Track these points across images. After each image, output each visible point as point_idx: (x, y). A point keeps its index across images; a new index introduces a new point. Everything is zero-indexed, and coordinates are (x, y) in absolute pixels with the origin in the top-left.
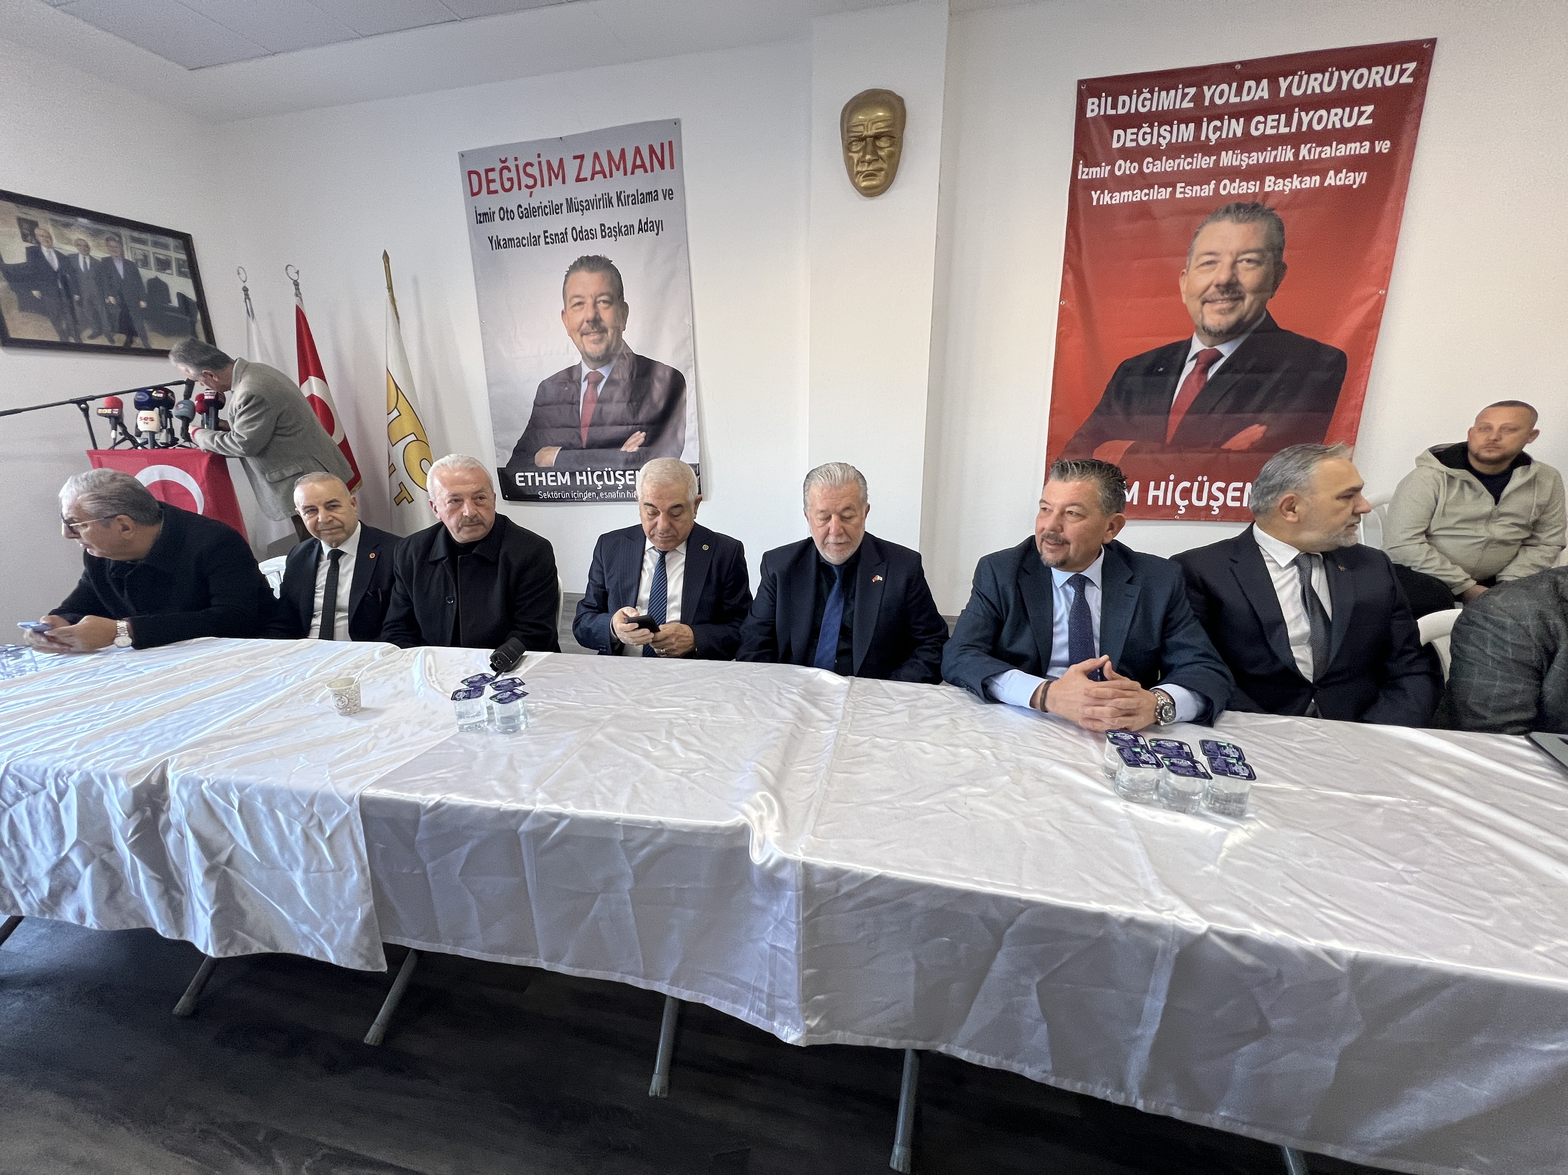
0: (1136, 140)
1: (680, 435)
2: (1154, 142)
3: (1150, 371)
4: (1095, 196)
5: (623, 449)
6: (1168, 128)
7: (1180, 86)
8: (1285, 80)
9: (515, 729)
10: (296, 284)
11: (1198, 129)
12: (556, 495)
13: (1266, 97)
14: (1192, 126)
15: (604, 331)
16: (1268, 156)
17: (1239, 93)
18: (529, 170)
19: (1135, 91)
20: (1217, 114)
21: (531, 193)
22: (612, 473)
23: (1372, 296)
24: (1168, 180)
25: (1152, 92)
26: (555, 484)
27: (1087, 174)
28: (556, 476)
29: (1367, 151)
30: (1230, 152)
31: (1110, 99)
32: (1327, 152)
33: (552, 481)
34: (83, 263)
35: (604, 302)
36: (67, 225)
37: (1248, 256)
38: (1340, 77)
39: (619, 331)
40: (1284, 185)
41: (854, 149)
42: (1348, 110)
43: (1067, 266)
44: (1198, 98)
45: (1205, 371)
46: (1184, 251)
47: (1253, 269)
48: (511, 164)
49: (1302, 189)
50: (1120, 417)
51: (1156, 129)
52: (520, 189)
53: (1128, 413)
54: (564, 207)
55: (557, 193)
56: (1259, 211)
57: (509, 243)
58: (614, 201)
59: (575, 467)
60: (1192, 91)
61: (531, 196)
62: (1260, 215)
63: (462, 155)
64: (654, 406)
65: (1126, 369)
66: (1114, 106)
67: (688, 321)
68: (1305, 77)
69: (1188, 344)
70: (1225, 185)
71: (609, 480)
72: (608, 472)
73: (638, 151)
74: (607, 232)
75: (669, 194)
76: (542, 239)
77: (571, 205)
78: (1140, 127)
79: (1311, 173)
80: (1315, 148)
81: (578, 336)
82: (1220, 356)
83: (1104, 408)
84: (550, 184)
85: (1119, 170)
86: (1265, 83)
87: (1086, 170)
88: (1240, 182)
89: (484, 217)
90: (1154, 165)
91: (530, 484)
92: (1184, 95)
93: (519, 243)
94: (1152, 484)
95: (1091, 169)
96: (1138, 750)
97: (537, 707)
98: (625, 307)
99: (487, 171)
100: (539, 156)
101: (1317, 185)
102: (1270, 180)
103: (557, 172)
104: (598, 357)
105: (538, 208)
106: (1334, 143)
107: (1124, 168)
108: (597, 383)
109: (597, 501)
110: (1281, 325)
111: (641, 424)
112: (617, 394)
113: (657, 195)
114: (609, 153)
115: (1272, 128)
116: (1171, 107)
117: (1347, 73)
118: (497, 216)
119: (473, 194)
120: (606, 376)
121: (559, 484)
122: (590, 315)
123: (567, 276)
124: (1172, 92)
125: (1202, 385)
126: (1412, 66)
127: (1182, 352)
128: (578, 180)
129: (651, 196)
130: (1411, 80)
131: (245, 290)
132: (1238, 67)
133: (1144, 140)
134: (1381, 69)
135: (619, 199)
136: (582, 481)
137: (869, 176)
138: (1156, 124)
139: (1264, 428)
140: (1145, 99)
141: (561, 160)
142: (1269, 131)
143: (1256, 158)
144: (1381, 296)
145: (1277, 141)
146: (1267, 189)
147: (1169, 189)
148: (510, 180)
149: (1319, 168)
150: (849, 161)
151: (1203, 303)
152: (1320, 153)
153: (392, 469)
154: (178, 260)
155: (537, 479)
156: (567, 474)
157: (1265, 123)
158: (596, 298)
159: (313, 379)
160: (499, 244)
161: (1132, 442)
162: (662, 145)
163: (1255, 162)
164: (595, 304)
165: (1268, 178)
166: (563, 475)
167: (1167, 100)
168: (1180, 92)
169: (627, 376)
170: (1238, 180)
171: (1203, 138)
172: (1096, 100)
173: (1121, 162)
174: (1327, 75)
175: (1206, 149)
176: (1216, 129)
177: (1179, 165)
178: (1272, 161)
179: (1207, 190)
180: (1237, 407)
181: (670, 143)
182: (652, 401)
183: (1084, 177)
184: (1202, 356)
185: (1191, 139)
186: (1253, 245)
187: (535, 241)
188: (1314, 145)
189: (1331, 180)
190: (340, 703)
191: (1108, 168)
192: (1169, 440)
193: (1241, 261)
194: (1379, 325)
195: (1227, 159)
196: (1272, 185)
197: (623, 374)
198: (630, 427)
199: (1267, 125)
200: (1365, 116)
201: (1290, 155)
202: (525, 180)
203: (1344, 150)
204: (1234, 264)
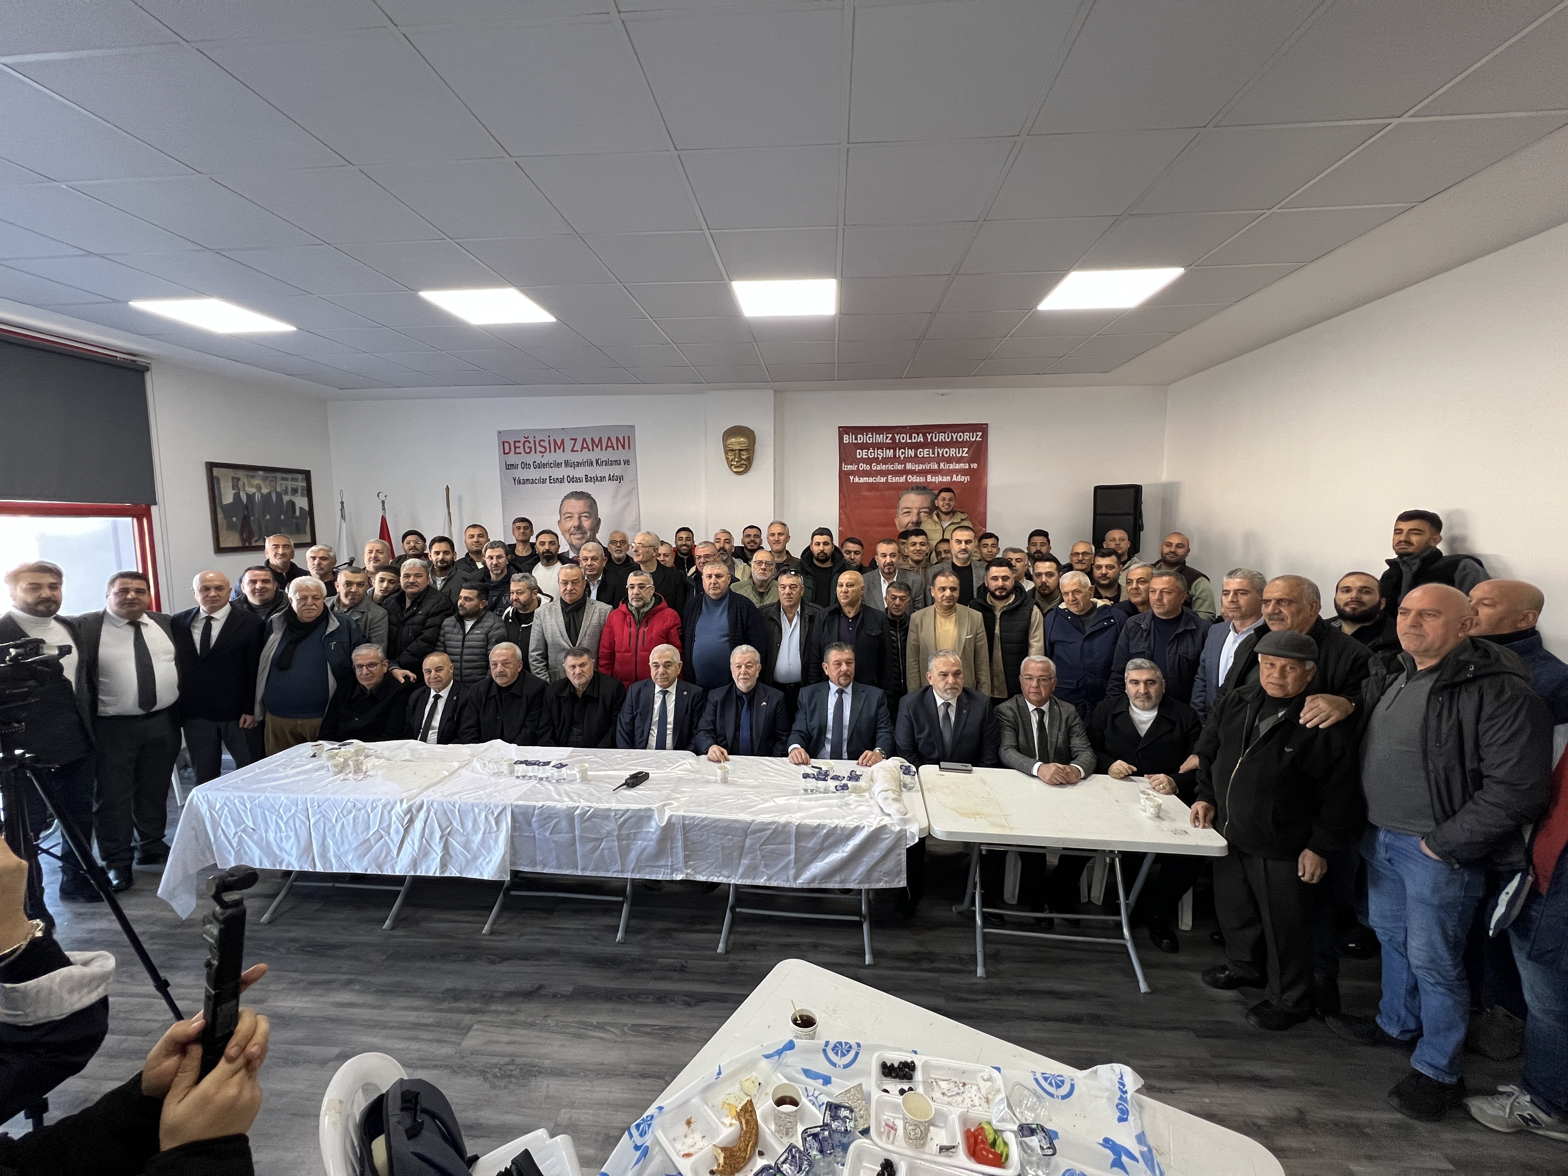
0: (868, 455)
2: (876, 457)
4: (851, 478)
6: (881, 451)
7: (885, 433)
8: (929, 435)
10: (383, 502)
11: (895, 452)
13: (922, 441)
14: (892, 451)
15: (585, 534)
16: (926, 466)
17: (910, 438)
18: (542, 443)
19: (865, 434)
20: (902, 446)
21: (543, 456)
24: (883, 474)
25: (872, 435)
27: (847, 468)
29: (968, 467)
30: (910, 463)
31: (853, 436)
32: (952, 466)
35: (586, 517)
36: (253, 477)
37: (924, 510)
38: (952, 435)
39: (594, 532)
40: (935, 479)
41: (730, 454)
42: (957, 449)
43: (841, 511)
44: (893, 438)
46: (896, 507)
48: (531, 439)
51: (876, 451)
52: (535, 452)
54: (563, 465)
55: (559, 457)
56: (925, 490)
57: (526, 481)
58: (594, 463)
60: (890, 436)
62: (926, 492)
63: (500, 433)
66: (856, 439)
68: (938, 434)
73: (609, 439)
74: (589, 479)
75: (627, 462)
76: (548, 481)
77: (567, 464)
78: (868, 450)
79: (946, 475)
84: (555, 452)
85: (861, 467)
86: (921, 435)
87: (846, 466)
89: (510, 467)
90: (877, 467)
92: (887, 437)
93: (533, 482)
95: (848, 466)
98: (598, 520)
99: (515, 442)
100: (549, 437)
102: (929, 477)
103: (560, 446)
105: (547, 463)
106: (954, 463)
107: (863, 467)
113: (620, 462)
114: (592, 439)
115: (926, 454)
116: (882, 442)
117: (955, 434)
118: (519, 466)
119: (505, 453)
123: (562, 502)
124: (881, 436)
126: (980, 434)
128: (572, 451)
129: (617, 462)
130: (981, 440)
131: (342, 503)
132: (909, 428)
133: (871, 455)
134: (967, 434)
135: (597, 462)
137: (737, 466)
138: (876, 448)
140: (869, 437)
141: (563, 440)
142: (925, 456)
143: (921, 467)
145: (929, 460)
147: (885, 478)
148: (530, 448)
149: (950, 472)
150: (727, 459)
152: (949, 466)
157: (923, 451)
158: (580, 514)
160: (519, 481)
162: (624, 437)
167: (879, 438)
168: (885, 436)
170: (915, 476)
171: (897, 456)
172: (847, 436)
173: (861, 464)
174: (947, 434)
175: (899, 461)
176: (902, 453)
177: (888, 467)
178: (928, 468)
179: (902, 479)
181: (629, 437)
183: (845, 469)
185: (892, 456)
186: (925, 505)
187: (544, 481)
188: (945, 463)
191: (856, 466)
193: (922, 512)
195: (909, 466)
199: (924, 453)
200: (964, 453)
201: (936, 467)
202: (539, 448)
203: (958, 466)
204: (919, 513)
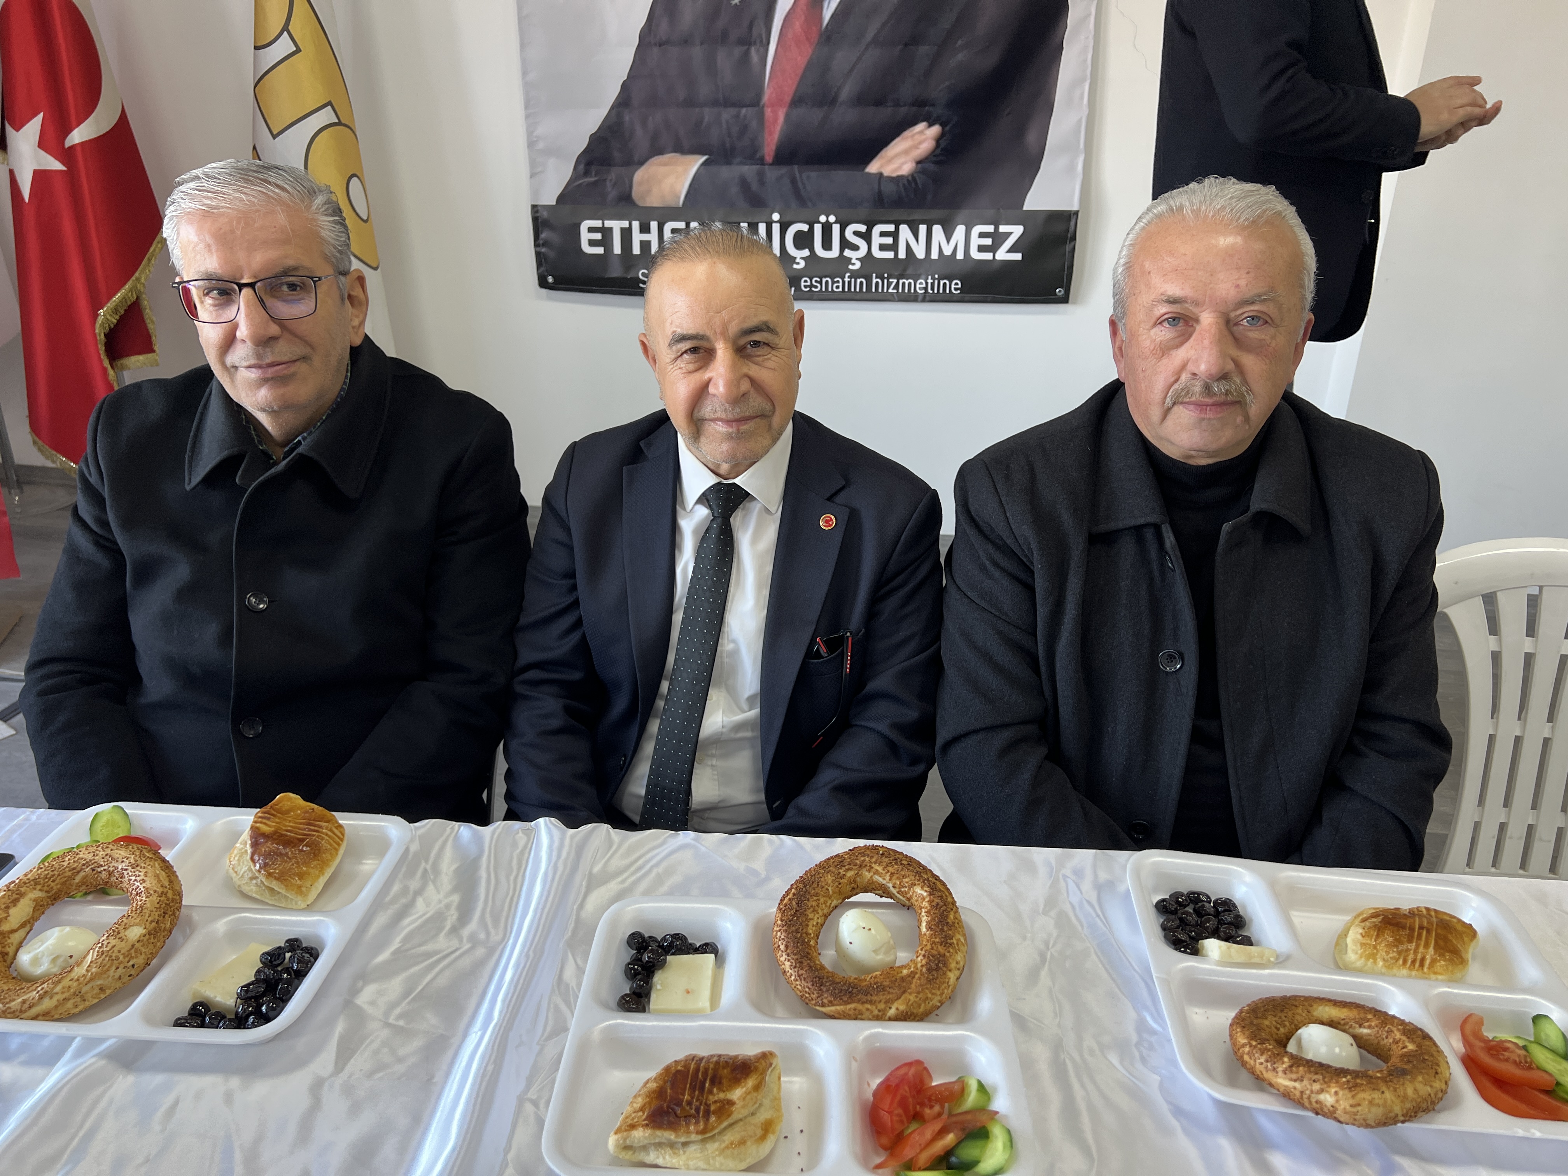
1: (1031, 137)
5: (873, 168)
22: (836, 229)
71: (827, 245)
91: (617, 249)
111: (931, 104)
155: (637, 237)
198: (902, 111)
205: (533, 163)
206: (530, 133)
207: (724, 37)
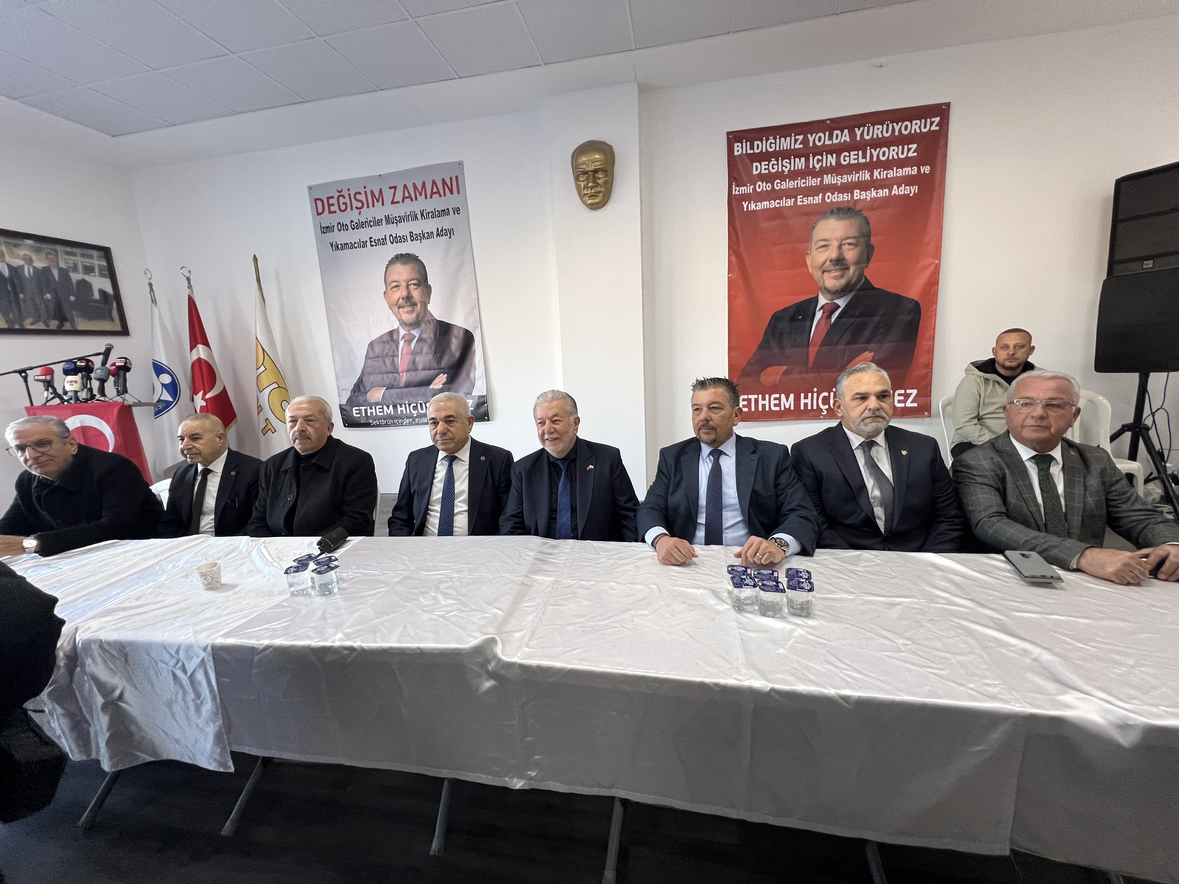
0: (768, 169)
1: (472, 375)
2: (780, 170)
3: (793, 319)
4: (745, 206)
5: (431, 387)
6: (788, 161)
7: (793, 135)
8: (859, 130)
9: (331, 592)
10: (188, 279)
11: (807, 160)
12: (384, 422)
13: (848, 140)
14: (803, 159)
15: (414, 304)
16: (854, 177)
17: (831, 138)
18: (358, 196)
19: (764, 138)
20: (818, 151)
21: (360, 212)
22: (424, 404)
23: (930, 265)
24: (791, 194)
25: (775, 139)
26: (382, 414)
27: (739, 191)
28: (383, 408)
29: (916, 173)
30: (829, 175)
31: (748, 143)
32: (891, 174)
33: (380, 412)
34: (27, 271)
35: (414, 284)
36: (16, 246)
37: (849, 241)
38: (893, 126)
39: (425, 304)
40: (866, 195)
41: (581, 179)
42: (900, 147)
43: (731, 251)
44: (805, 142)
45: (829, 317)
47: (853, 249)
48: (345, 193)
49: (877, 198)
50: (776, 351)
51: (780, 162)
52: (352, 209)
53: (782, 348)
54: (384, 222)
55: (378, 212)
56: (851, 212)
57: (345, 246)
58: (419, 216)
59: (398, 401)
60: (801, 137)
61: (360, 214)
62: (853, 214)
63: (310, 188)
64: (452, 356)
65: (777, 318)
66: (752, 148)
67: (474, 296)
68: (871, 128)
69: (816, 300)
70: (829, 196)
71: (422, 409)
72: (421, 404)
73: (434, 183)
74: (415, 237)
75: (457, 211)
76: (368, 244)
77: (389, 220)
78: (770, 161)
79: (882, 187)
80: (883, 171)
81: (396, 309)
82: (839, 307)
83: (765, 345)
84: (373, 206)
85: (759, 188)
86: (846, 131)
87: (738, 188)
88: (838, 194)
89: (326, 229)
90: (781, 185)
91: (364, 415)
92: (796, 140)
93: (352, 246)
94: (802, 395)
95: (741, 188)
96: (744, 577)
97: (347, 576)
98: (429, 288)
99: (328, 198)
100: (365, 187)
101: (887, 195)
102: (857, 192)
103: (378, 198)
104: (411, 323)
105: (365, 222)
106: (895, 168)
107: (762, 186)
108: (410, 342)
109: (413, 425)
110: (876, 285)
111: (443, 369)
112: (425, 349)
113: (449, 211)
114: (414, 184)
115: (854, 159)
116: (788, 148)
117: (897, 124)
118: (336, 228)
119: (318, 214)
120: (417, 336)
121: (385, 414)
122: (404, 294)
123: (386, 268)
124: (788, 139)
125: (828, 327)
126: (937, 120)
127: (812, 306)
128: (393, 203)
129: (444, 212)
130: (938, 128)
131: (151, 285)
132: (828, 122)
133: (773, 168)
134: (918, 122)
135: (422, 215)
136: (402, 411)
137: (592, 196)
138: (780, 158)
139: (872, 354)
140: (771, 143)
141: (381, 190)
142: (852, 162)
143: (846, 179)
144: (936, 265)
145: (858, 168)
146: (855, 198)
147: (793, 200)
148: (345, 204)
149: (887, 184)
150: (578, 187)
151: (823, 272)
152: (887, 174)
153: (260, 408)
154: (100, 266)
155: (369, 411)
156: (391, 407)
157: (849, 156)
158: (408, 282)
159: (200, 347)
160: (338, 247)
161: (786, 367)
162: (451, 178)
163: (846, 181)
164: (408, 286)
165: (855, 191)
166: (388, 407)
167: (785, 144)
168: (793, 138)
169: (432, 335)
170: (836, 193)
171: (811, 167)
172: (740, 144)
173: (760, 183)
174: (885, 126)
175: (814, 173)
176: (818, 161)
177: (797, 183)
178: (856, 180)
179: (817, 200)
180: (853, 341)
181: (457, 177)
182: (451, 352)
183: (737, 193)
184: (826, 308)
185: (803, 168)
187: (364, 244)
188: (882, 170)
189: (895, 191)
190: (205, 581)
191: (752, 187)
192: (810, 365)
193: (845, 244)
194: (938, 283)
195: (828, 179)
196: (859, 195)
197: (429, 334)
198: (436, 371)
199: (851, 158)
200: (912, 151)
201: (868, 177)
202: (356, 204)
203: (901, 172)
204: (840, 247)
205: (339, 393)
206: (337, 385)
207: (387, 355)
